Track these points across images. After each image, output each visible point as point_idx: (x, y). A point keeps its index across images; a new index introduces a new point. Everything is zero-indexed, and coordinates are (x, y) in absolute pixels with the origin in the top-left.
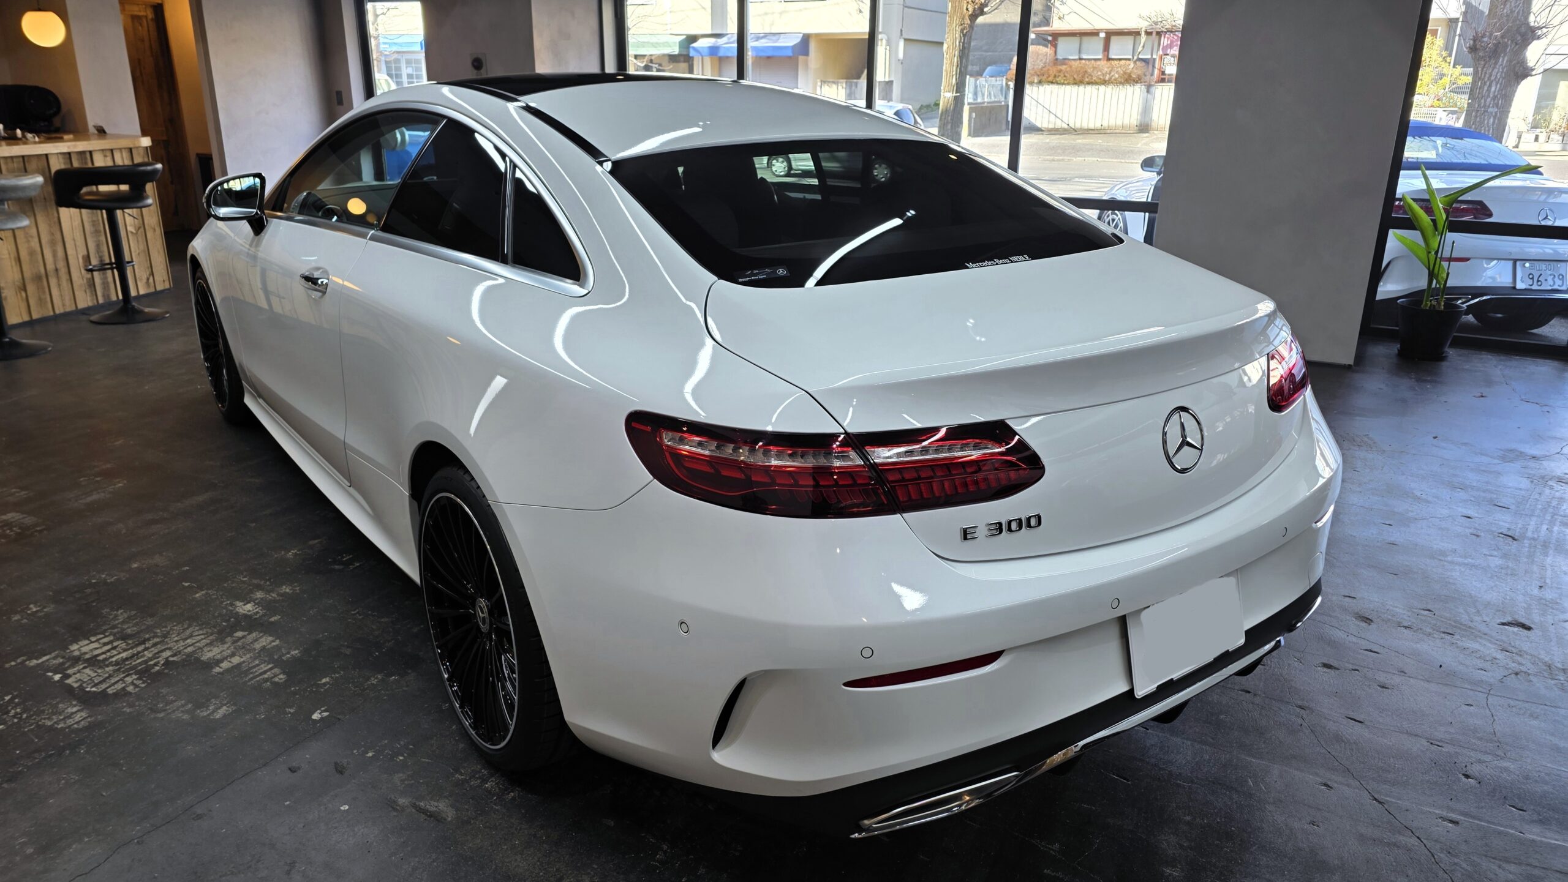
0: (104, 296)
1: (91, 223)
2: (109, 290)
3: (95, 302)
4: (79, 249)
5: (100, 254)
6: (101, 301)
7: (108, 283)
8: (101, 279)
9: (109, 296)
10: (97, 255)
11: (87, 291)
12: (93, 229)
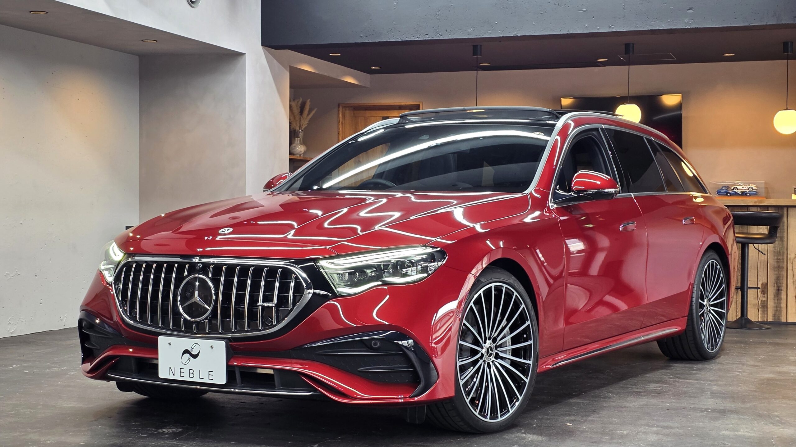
0: (774, 316)
1: (775, 260)
2: (780, 312)
3: (766, 319)
4: (760, 278)
5: (779, 285)
6: (770, 319)
7: (781, 307)
8: (775, 303)
9: (779, 317)
10: (776, 285)
11: (760, 309)
12: (776, 265)
